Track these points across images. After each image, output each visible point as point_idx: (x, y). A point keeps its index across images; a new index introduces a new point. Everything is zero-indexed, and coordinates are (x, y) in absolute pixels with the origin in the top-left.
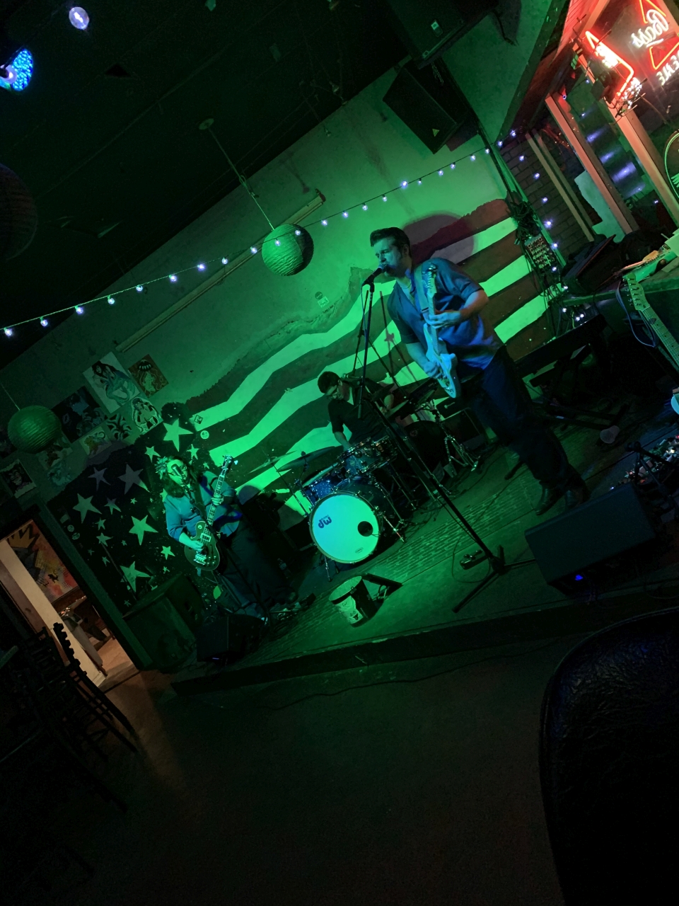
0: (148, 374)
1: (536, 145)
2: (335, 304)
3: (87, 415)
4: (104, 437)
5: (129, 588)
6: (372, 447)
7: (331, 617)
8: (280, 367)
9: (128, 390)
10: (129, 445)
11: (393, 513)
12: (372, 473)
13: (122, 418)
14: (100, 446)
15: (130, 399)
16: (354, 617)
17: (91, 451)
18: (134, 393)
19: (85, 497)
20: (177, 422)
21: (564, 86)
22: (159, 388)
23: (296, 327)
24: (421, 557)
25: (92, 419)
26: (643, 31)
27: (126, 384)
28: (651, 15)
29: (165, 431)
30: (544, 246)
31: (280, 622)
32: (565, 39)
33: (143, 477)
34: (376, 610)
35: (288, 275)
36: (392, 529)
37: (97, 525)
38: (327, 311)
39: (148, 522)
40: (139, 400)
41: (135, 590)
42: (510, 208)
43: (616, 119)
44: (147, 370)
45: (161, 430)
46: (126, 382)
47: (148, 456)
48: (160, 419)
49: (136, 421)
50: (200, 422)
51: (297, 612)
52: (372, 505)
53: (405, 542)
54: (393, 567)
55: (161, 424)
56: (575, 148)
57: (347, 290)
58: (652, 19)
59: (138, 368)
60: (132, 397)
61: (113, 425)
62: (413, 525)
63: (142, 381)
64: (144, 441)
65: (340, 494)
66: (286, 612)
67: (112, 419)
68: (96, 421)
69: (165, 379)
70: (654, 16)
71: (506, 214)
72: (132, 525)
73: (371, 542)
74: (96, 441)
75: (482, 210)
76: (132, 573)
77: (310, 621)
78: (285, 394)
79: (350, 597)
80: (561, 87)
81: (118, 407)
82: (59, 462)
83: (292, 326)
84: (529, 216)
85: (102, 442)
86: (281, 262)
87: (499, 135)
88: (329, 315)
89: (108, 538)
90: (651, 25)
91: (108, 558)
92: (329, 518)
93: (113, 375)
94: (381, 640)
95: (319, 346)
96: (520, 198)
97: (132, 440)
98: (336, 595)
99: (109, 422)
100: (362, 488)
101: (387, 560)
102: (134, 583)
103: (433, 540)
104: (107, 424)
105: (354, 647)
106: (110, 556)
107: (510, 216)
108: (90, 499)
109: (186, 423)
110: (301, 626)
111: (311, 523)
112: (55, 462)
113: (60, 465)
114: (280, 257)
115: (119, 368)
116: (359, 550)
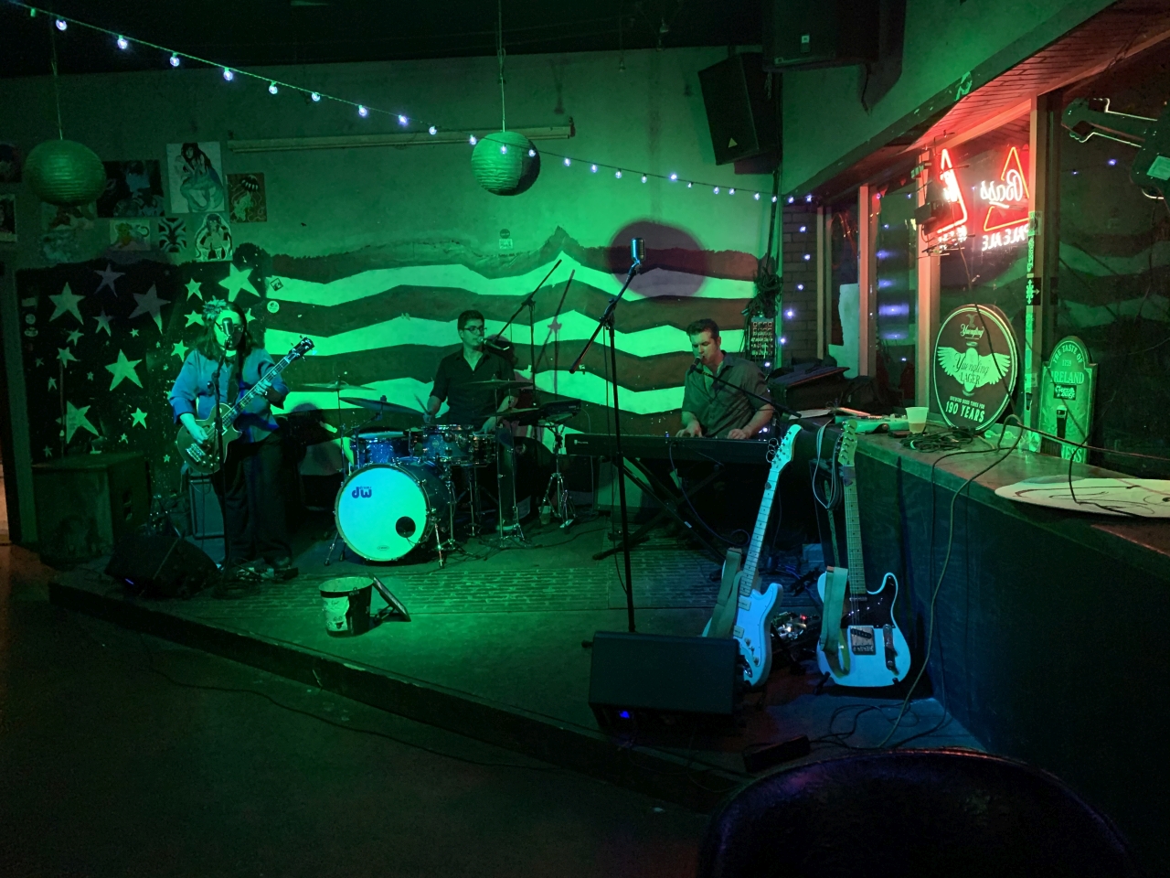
0: (249, 195)
1: (823, 224)
2: (518, 254)
3: (139, 197)
4: (146, 236)
5: (62, 434)
6: (469, 438)
7: (306, 609)
8: (412, 284)
9: (212, 199)
10: (172, 263)
11: (447, 527)
12: (452, 467)
13: (182, 227)
14: (133, 243)
15: (208, 210)
16: (337, 624)
17: (117, 242)
18: (216, 207)
19: (75, 292)
20: (248, 272)
21: (887, 186)
22: (252, 218)
23: (458, 252)
24: (452, 594)
25: (144, 205)
26: (996, 185)
27: (213, 191)
28: (1013, 174)
29: (226, 273)
30: (770, 334)
31: (238, 580)
32: (921, 142)
33: (165, 312)
34: (367, 629)
35: (491, 191)
36: (436, 544)
37: (69, 335)
38: (503, 256)
39: (137, 368)
40: (217, 219)
41: (68, 440)
42: (759, 271)
43: (920, 254)
44: (250, 190)
45: (223, 270)
46: (214, 189)
47: (187, 291)
48: (229, 257)
49: (199, 241)
50: (276, 289)
51: (266, 580)
52: (430, 504)
53: (443, 567)
54: (414, 588)
55: (227, 263)
56: (861, 255)
57: (539, 248)
58: (1011, 179)
59: (241, 181)
60: (210, 210)
61: (167, 228)
62: (463, 552)
63: (236, 198)
64: (193, 270)
65: (400, 471)
66: (251, 572)
67: (168, 220)
68: (146, 209)
69: (265, 214)
70: (1014, 178)
71: (751, 275)
72: (114, 360)
73: (403, 546)
74: (132, 233)
75: (729, 255)
76: (76, 418)
77: (277, 598)
78: (399, 318)
79: (346, 598)
80: (884, 184)
81: (186, 211)
82: (67, 231)
83: (454, 247)
84: (774, 293)
85: (140, 240)
86: (492, 172)
87: (794, 190)
88: (503, 263)
89: (72, 358)
90: (1006, 184)
91: (58, 383)
92: (370, 491)
93: (203, 171)
94: (356, 668)
95: (472, 289)
96: (775, 268)
97: (179, 259)
98: (330, 586)
99: (163, 222)
100: (430, 478)
101: (410, 577)
102: (73, 432)
103: (477, 583)
104: (160, 222)
105: (319, 659)
106: (62, 382)
107: (755, 281)
108: (78, 298)
109: (259, 280)
110: (262, 598)
111: (345, 485)
112: (62, 227)
113: (66, 235)
114: (492, 166)
115: (217, 165)
116: (384, 548)
